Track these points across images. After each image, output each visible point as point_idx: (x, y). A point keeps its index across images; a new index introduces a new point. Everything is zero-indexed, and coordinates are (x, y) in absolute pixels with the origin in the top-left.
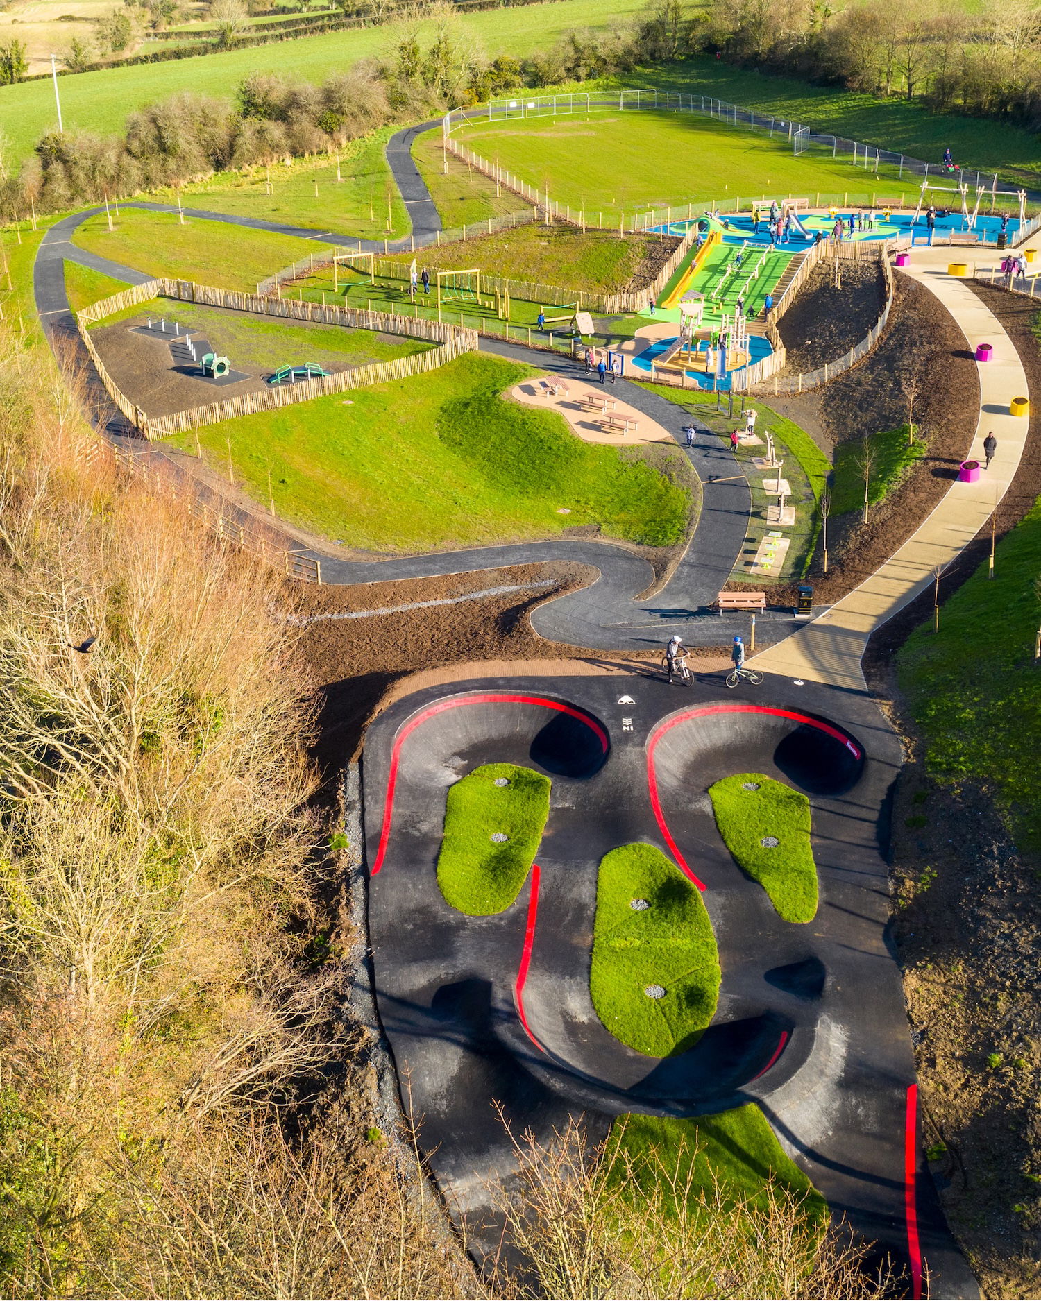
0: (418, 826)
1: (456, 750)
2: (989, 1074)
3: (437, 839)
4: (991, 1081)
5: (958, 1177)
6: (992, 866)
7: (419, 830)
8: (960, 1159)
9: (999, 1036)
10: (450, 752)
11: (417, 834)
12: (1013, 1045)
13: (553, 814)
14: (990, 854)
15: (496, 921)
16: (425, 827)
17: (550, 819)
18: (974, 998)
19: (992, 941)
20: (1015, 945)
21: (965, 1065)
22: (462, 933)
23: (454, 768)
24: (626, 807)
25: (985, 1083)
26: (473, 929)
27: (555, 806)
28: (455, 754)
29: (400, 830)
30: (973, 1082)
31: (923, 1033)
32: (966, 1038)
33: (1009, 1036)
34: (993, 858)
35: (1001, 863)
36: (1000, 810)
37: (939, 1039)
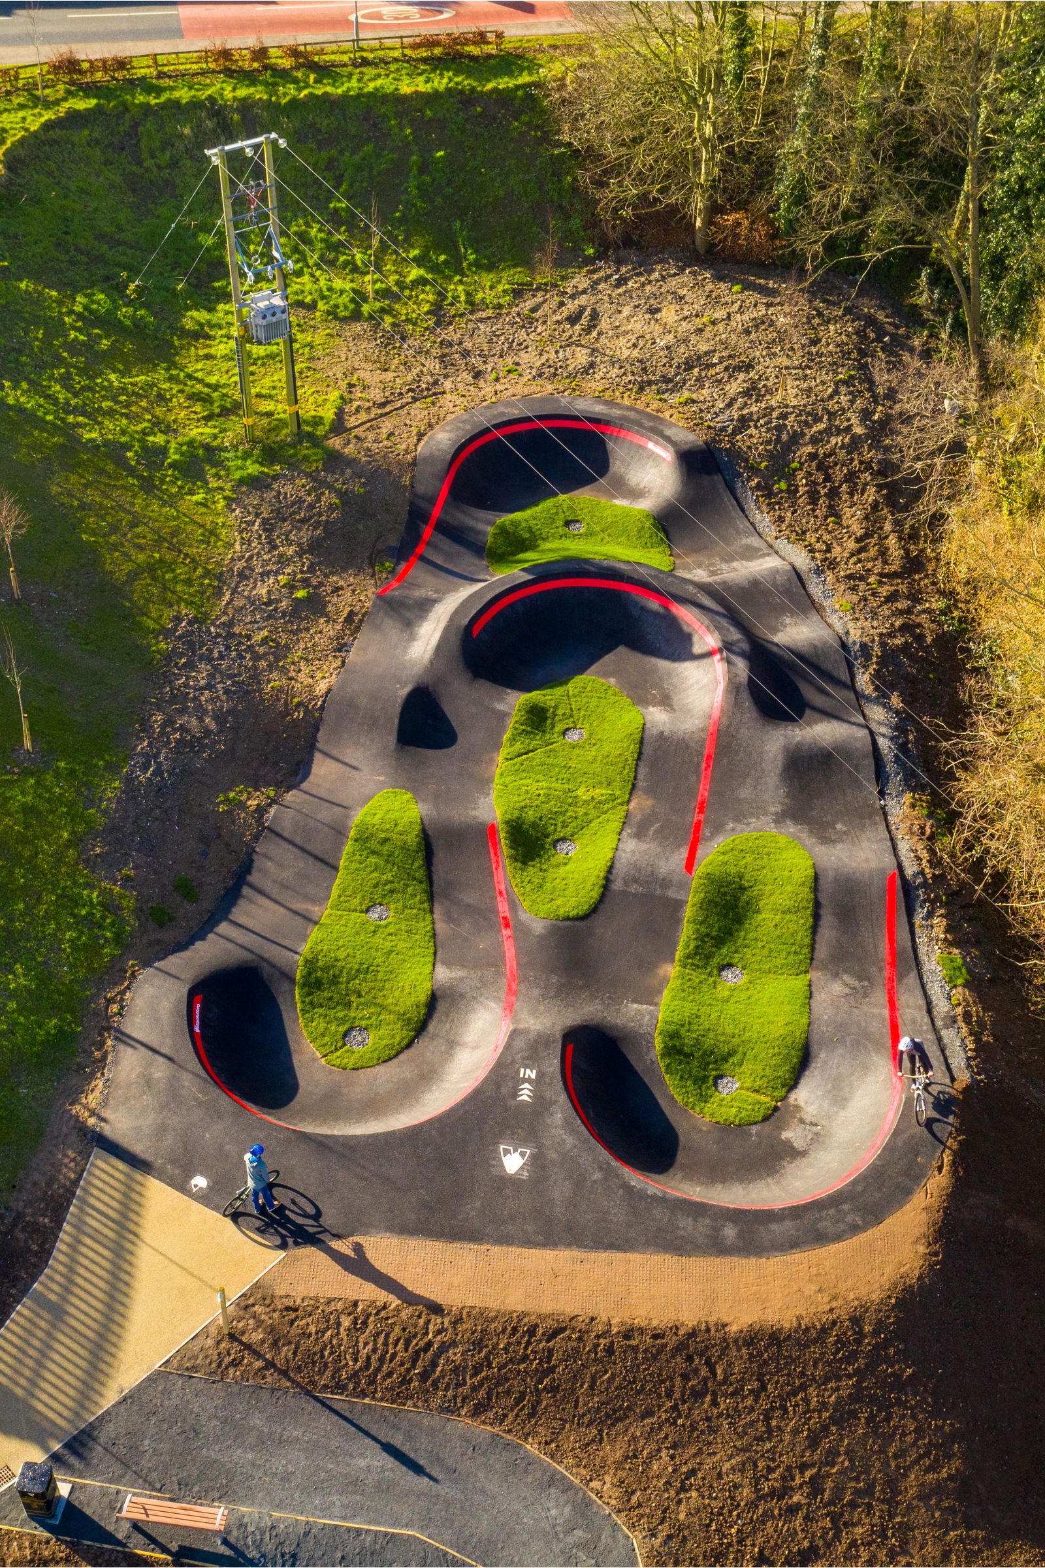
0: (847, 991)
1: (802, 1163)
2: (315, 587)
3: (818, 969)
4: (314, 582)
5: (380, 546)
6: (166, 759)
7: (846, 985)
8: (371, 554)
9: (284, 613)
10: (812, 1155)
11: (847, 978)
12: (279, 601)
13: (656, 1000)
14: (158, 772)
15: (739, 827)
16: (837, 988)
17: (660, 992)
18: (280, 652)
19: (227, 691)
20: (211, 676)
21: (325, 606)
22: (777, 808)
23: (802, 1121)
24: (554, 979)
25: (321, 584)
26: (766, 814)
27: (652, 1008)
28: (803, 1154)
29: (872, 984)
30: (329, 589)
31: (340, 650)
32: (308, 629)
33: (276, 609)
34: (159, 765)
35: (156, 756)
36: (105, 812)
37: (330, 638)
